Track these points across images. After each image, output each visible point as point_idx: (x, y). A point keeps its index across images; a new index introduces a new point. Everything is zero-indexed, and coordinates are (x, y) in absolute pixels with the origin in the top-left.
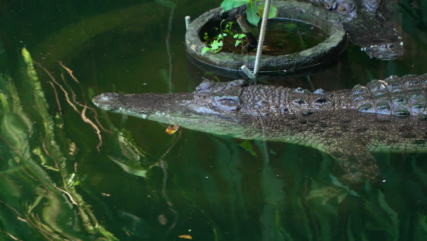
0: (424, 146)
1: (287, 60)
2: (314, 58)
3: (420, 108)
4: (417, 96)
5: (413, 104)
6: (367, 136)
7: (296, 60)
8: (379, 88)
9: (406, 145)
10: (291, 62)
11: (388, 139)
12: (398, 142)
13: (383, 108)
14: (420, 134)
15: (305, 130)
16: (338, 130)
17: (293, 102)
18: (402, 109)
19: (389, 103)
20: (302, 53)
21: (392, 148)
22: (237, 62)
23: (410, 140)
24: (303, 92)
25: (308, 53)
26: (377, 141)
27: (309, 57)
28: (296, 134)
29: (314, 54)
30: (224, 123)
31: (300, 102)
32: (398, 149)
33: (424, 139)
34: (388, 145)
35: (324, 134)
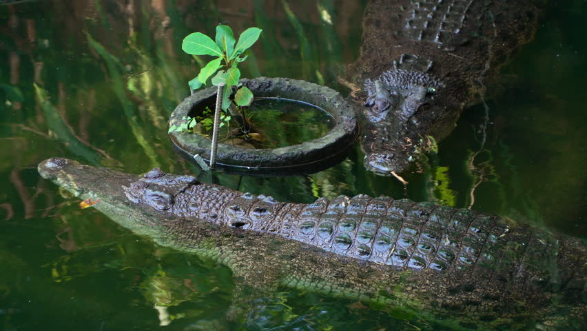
0: (353, 292)
1: (253, 155)
2: (287, 158)
3: (365, 238)
4: (368, 224)
5: (360, 232)
6: (288, 266)
7: (264, 158)
8: (338, 205)
9: (331, 286)
10: (256, 159)
11: (314, 275)
12: (324, 280)
13: (324, 231)
14: (351, 274)
15: (225, 245)
16: (262, 252)
17: (229, 209)
18: (345, 236)
19: (334, 226)
20: (275, 151)
21: (317, 286)
22: (199, 148)
23: (337, 280)
24: (251, 198)
25: (282, 151)
26: (300, 274)
27: (280, 157)
28: (212, 249)
29: (288, 153)
30: (144, 221)
31: (236, 209)
32: (322, 289)
33: (353, 282)
34: (312, 282)
35: (243, 253)
